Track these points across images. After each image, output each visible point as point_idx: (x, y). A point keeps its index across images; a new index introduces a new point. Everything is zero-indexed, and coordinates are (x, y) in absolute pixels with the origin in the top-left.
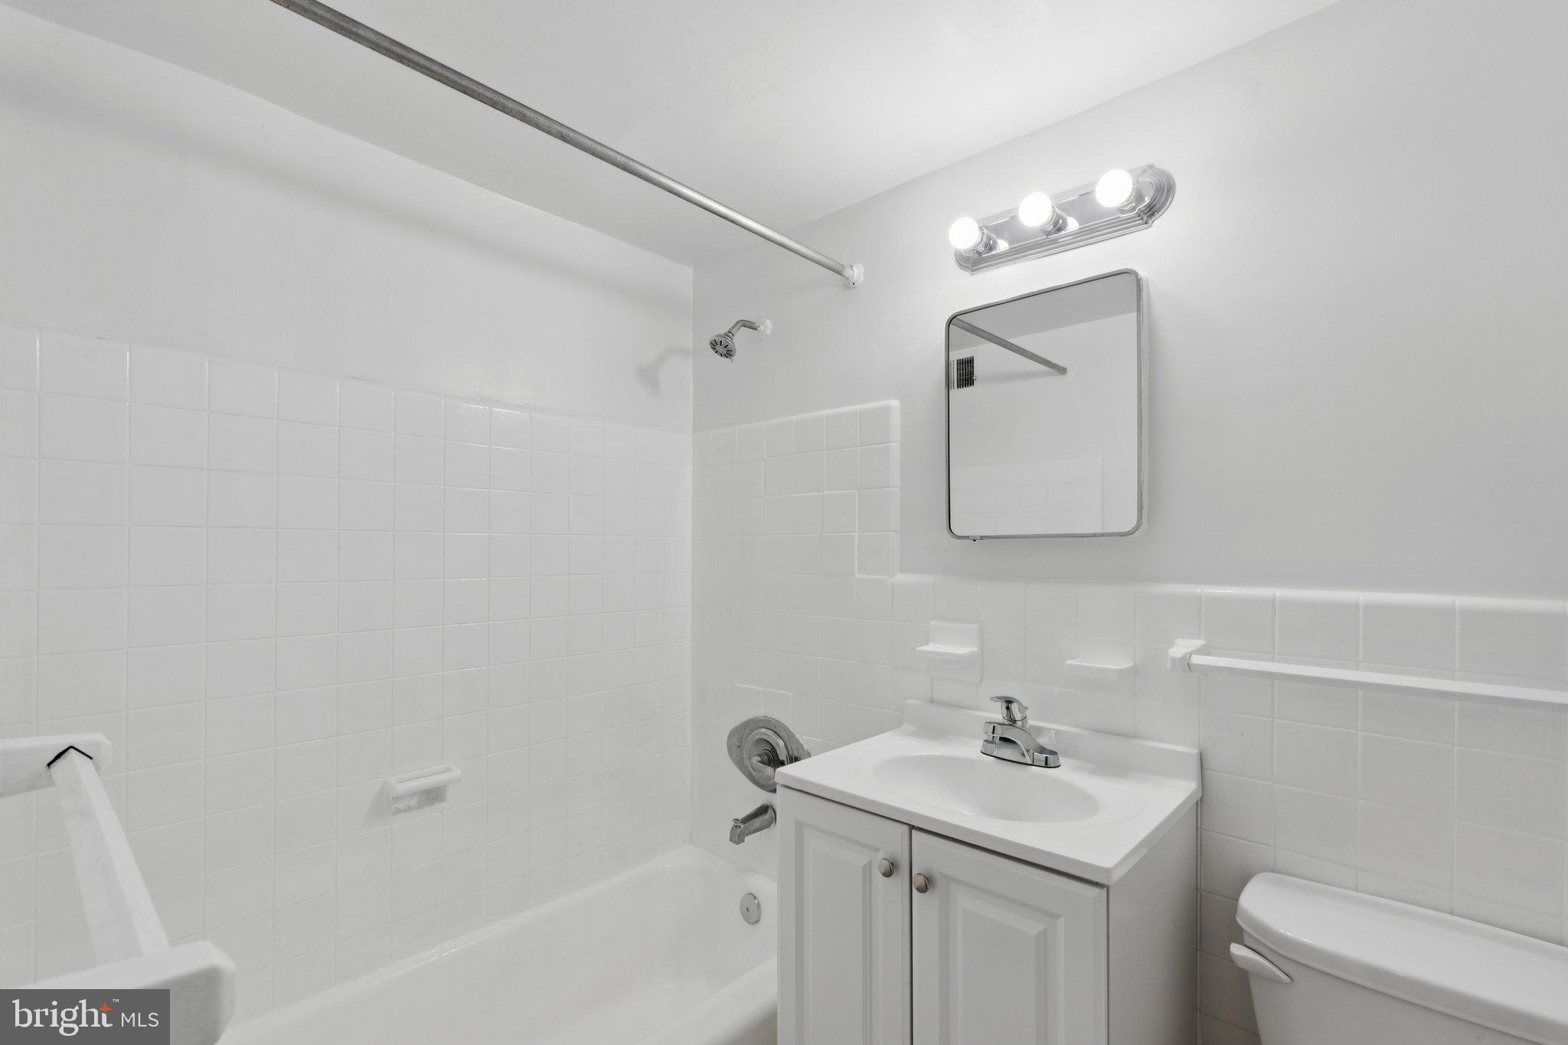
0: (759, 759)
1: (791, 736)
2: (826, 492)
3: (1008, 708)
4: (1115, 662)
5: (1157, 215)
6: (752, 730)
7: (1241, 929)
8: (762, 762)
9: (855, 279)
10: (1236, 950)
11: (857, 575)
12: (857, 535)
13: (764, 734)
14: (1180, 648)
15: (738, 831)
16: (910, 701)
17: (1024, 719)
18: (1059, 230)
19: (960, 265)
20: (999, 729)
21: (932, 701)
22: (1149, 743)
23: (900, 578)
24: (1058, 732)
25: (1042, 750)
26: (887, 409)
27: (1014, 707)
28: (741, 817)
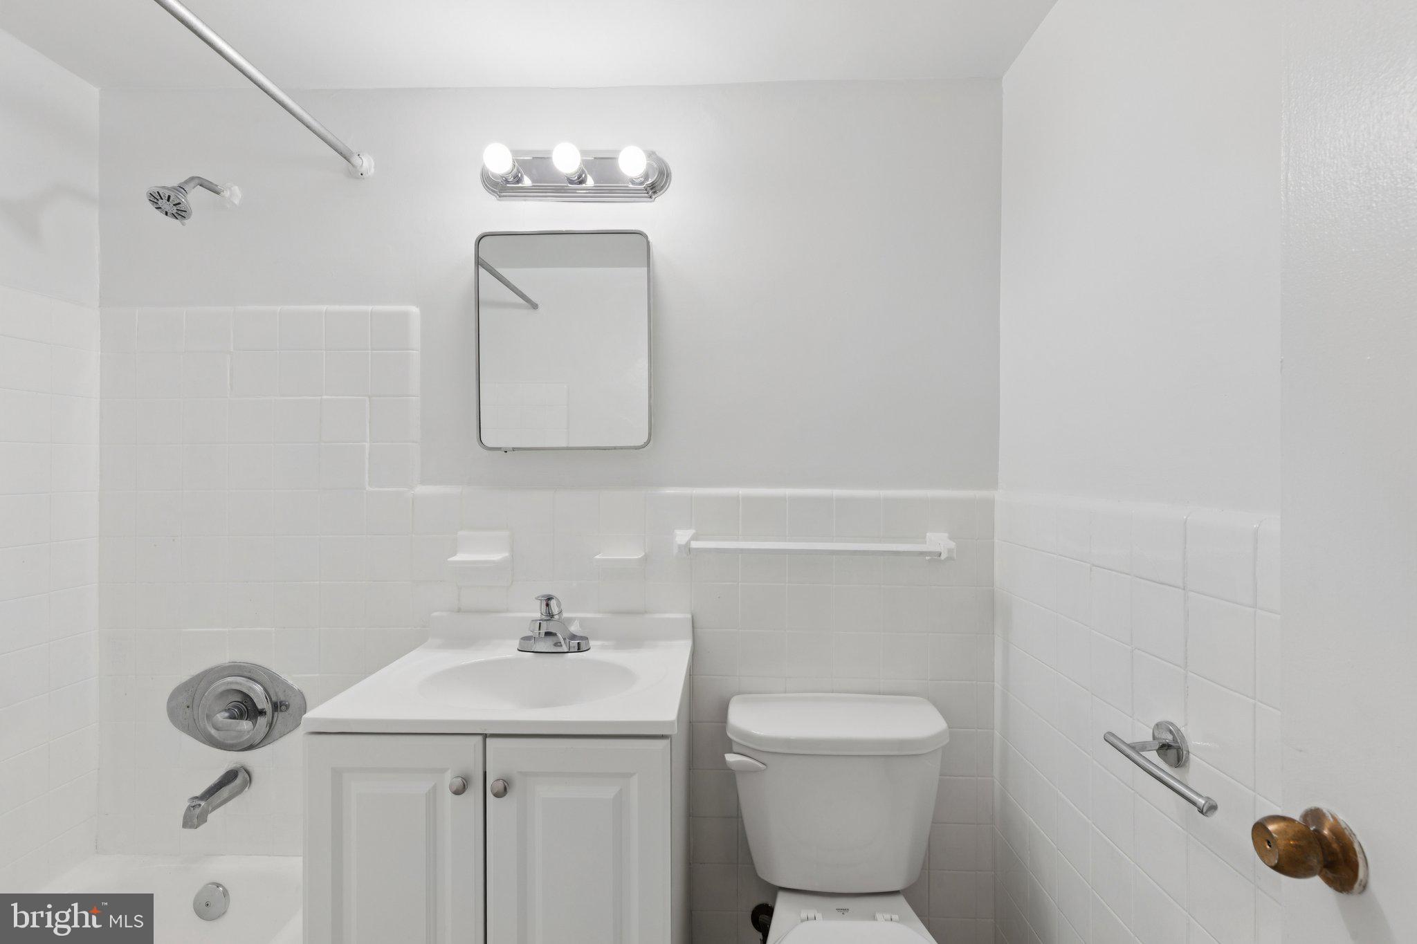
0: (227, 714)
1: (274, 678)
2: (325, 397)
3: (547, 605)
4: (634, 554)
5: (659, 194)
6: (211, 683)
7: (730, 741)
8: (232, 717)
9: (363, 170)
10: (730, 758)
11: (368, 488)
12: (367, 445)
13: (231, 683)
14: (682, 536)
15: (198, 811)
16: (435, 614)
17: (560, 612)
18: (581, 182)
19: (486, 186)
20: (544, 624)
21: (459, 611)
22: (657, 616)
23: (421, 490)
24: (582, 621)
25: (573, 637)
26: (406, 315)
27: (553, 603)
28: (198, 793)
